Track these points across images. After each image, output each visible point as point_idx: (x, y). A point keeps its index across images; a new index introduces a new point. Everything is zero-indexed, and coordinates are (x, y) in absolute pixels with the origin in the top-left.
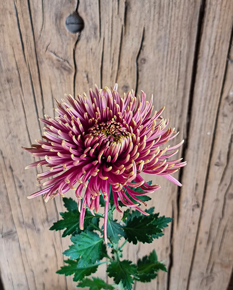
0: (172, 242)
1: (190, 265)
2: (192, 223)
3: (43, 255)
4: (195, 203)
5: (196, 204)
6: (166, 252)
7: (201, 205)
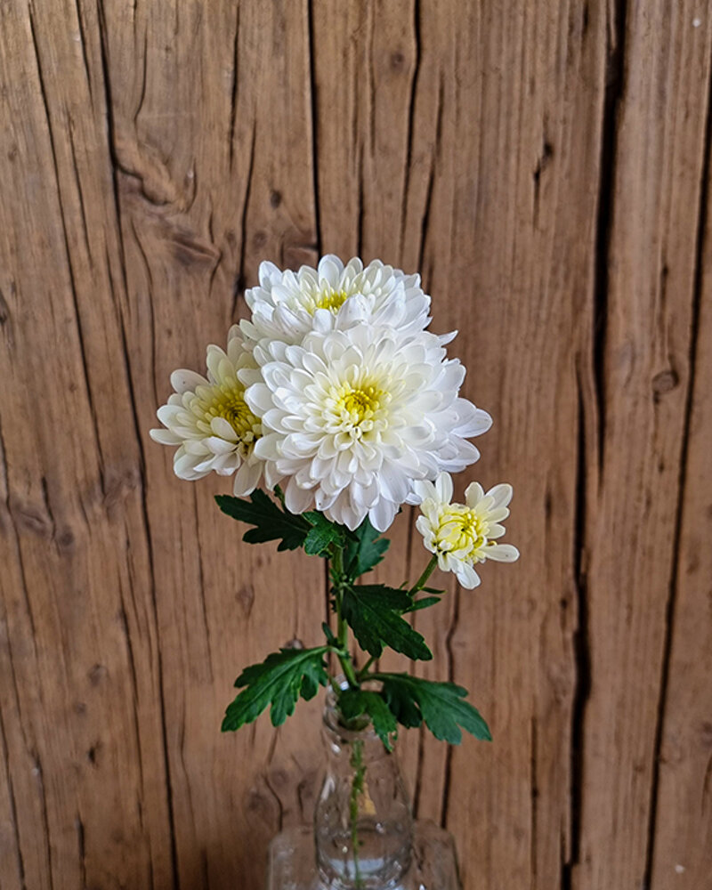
0: (583, 569)
1: (657, 686)
2: (656, 469)
3: (80, 673)
4: (662, 366)
5: (668, 366)
6: (564, 624)
7: (685, 374)
